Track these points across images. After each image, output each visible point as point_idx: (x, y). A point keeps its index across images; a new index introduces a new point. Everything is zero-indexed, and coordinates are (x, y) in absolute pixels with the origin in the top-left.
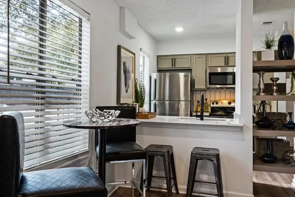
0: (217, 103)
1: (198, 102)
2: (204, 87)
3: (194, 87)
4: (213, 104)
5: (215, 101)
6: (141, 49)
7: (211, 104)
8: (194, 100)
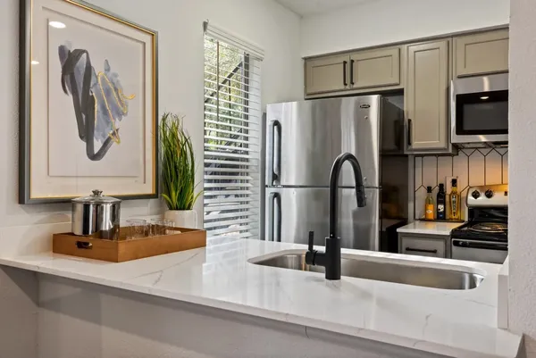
0: (489, 195)
1: (429, 189)
2: (442, 144)
3: (409, 143)
4: (476, 195)
5: (481, 187)
6: (205, 25)
7: (471, 198)
8: (418, 183)
